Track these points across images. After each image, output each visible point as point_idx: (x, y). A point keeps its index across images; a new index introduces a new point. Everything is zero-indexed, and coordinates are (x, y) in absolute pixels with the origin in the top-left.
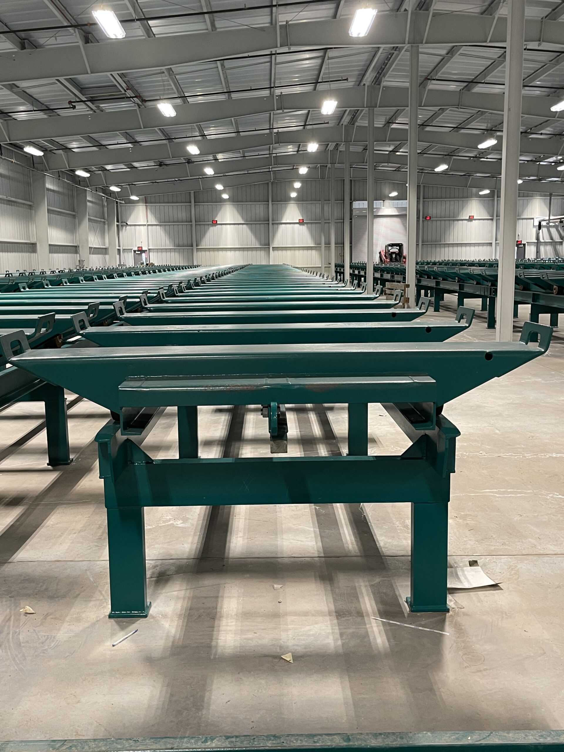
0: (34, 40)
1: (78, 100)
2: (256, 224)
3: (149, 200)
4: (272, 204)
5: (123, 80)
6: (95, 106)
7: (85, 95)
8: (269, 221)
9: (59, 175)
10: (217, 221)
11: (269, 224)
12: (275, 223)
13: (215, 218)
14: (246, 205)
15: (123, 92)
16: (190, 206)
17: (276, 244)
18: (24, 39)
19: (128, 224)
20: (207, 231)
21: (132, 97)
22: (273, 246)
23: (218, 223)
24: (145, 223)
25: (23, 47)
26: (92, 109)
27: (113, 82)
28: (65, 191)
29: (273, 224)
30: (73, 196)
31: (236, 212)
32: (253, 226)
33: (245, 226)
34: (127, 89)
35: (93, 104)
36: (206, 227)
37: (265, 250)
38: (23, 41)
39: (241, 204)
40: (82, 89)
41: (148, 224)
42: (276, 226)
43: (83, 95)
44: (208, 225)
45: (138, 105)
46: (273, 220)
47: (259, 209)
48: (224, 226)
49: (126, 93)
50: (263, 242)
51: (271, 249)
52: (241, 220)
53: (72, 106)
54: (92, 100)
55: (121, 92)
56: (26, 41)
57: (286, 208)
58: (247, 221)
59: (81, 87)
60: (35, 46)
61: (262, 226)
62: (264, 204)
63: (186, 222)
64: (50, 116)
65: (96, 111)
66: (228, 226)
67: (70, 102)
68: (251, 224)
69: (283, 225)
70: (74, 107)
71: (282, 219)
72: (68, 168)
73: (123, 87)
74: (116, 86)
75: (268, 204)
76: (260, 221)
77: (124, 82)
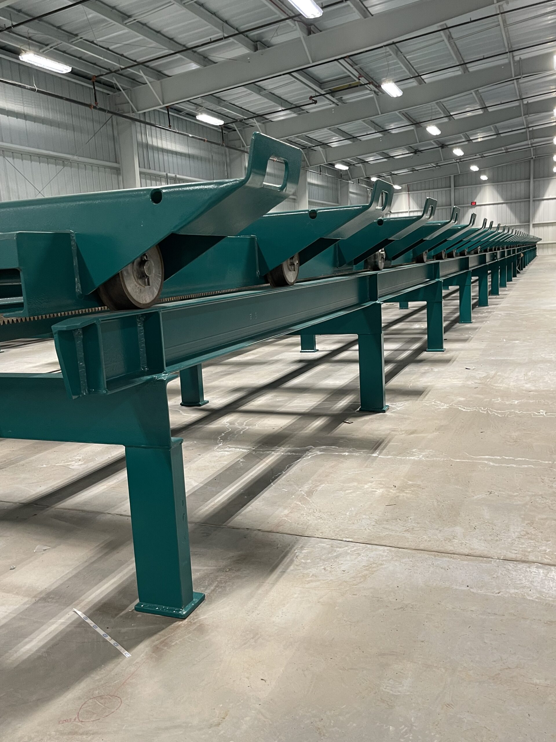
0: (266, 41)
1: (317, 94)
2: (515, 202)
3: (411, 189)
4: (534, 181)
5: (354, 68)
6: (336, 99)
7: (325, 89)
8: (529, 198)
9: (320, 170)
10: (476, 203)
11: (529, 201)
12: (536, 200)
13: (474, 199)
14: (507, 184)
15: (357, 80)
16: (450, 190)
17: (537, 221)
18: (257, 42)
19: (392, 212)
20: (466, 213)
21: (367, 84)
22: (534, 223)
23: (477, 204)
24: (407, 210)
25: (256, 49)
26: (334, 102)
27: (346, 73)
28: (330, 185)
29: (534, 201)
30: (337, 189)
31: (496, 193)
32: (513, 204)
33: (504, 205)
34: (360, 77)
35: (334, 97)
36: (465, 209)
37: (525, 228)
38: (256, 43)
39: (501, 184)
40: (320, 83)
41: (410, 210)
42: (537, 203)
43: (322, 89)
44: (468, 207)
45: (375, 92)
46: (534, 197)
47: (520, 188)
48: (483, 207)
49: (360, 81)
50: (523, 219)
51: (531, 226)
52: (501, 199)
53: (314, 102)
54: (332, 92)
55: (355, 81)
56: (258, 43)
57: (549, 184)
58: (507, 200)
59: (320, 81)
60: (266, 45)
61: (522, 204)
62: (525, 182)
63: (446, 206)
64: (299, 114)
65: (338, 104)
66: (488, 206)
67: (311, 98)
68: (511, 203)
69: (545, 201)
70: (316, 102)
71: (543, 196)
72: (326, 162)
73: (356, 75)
74: (350, 76)
75: (530, 182)
76: (520, 199)
77: (356, 70)
